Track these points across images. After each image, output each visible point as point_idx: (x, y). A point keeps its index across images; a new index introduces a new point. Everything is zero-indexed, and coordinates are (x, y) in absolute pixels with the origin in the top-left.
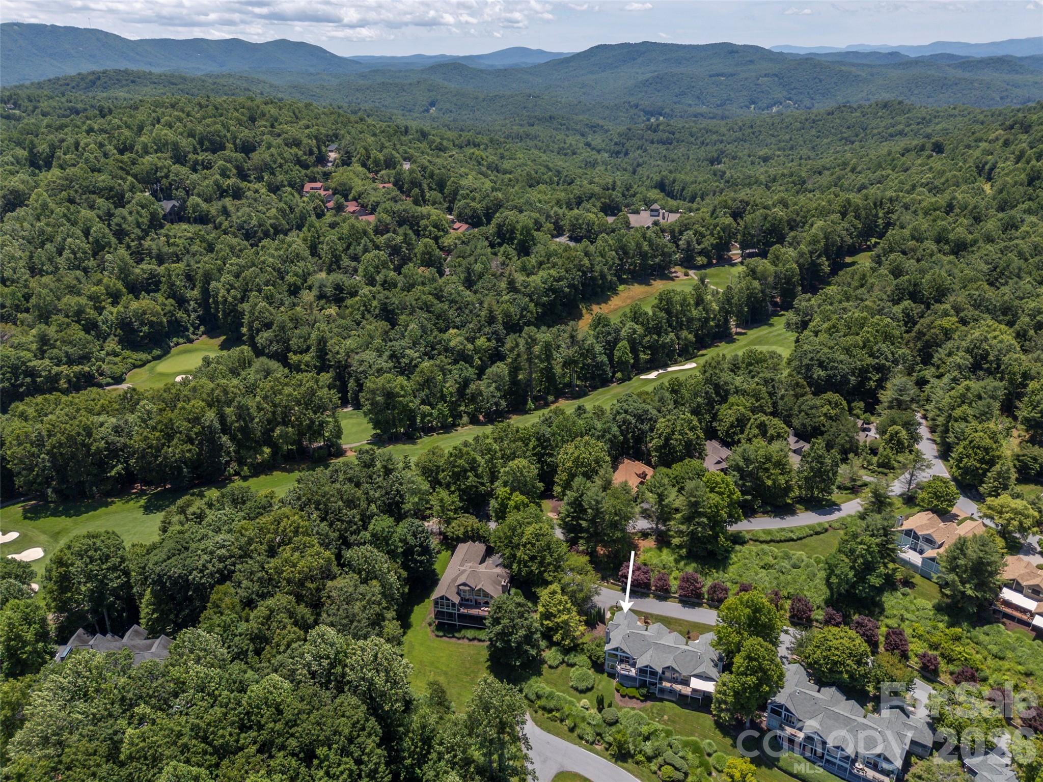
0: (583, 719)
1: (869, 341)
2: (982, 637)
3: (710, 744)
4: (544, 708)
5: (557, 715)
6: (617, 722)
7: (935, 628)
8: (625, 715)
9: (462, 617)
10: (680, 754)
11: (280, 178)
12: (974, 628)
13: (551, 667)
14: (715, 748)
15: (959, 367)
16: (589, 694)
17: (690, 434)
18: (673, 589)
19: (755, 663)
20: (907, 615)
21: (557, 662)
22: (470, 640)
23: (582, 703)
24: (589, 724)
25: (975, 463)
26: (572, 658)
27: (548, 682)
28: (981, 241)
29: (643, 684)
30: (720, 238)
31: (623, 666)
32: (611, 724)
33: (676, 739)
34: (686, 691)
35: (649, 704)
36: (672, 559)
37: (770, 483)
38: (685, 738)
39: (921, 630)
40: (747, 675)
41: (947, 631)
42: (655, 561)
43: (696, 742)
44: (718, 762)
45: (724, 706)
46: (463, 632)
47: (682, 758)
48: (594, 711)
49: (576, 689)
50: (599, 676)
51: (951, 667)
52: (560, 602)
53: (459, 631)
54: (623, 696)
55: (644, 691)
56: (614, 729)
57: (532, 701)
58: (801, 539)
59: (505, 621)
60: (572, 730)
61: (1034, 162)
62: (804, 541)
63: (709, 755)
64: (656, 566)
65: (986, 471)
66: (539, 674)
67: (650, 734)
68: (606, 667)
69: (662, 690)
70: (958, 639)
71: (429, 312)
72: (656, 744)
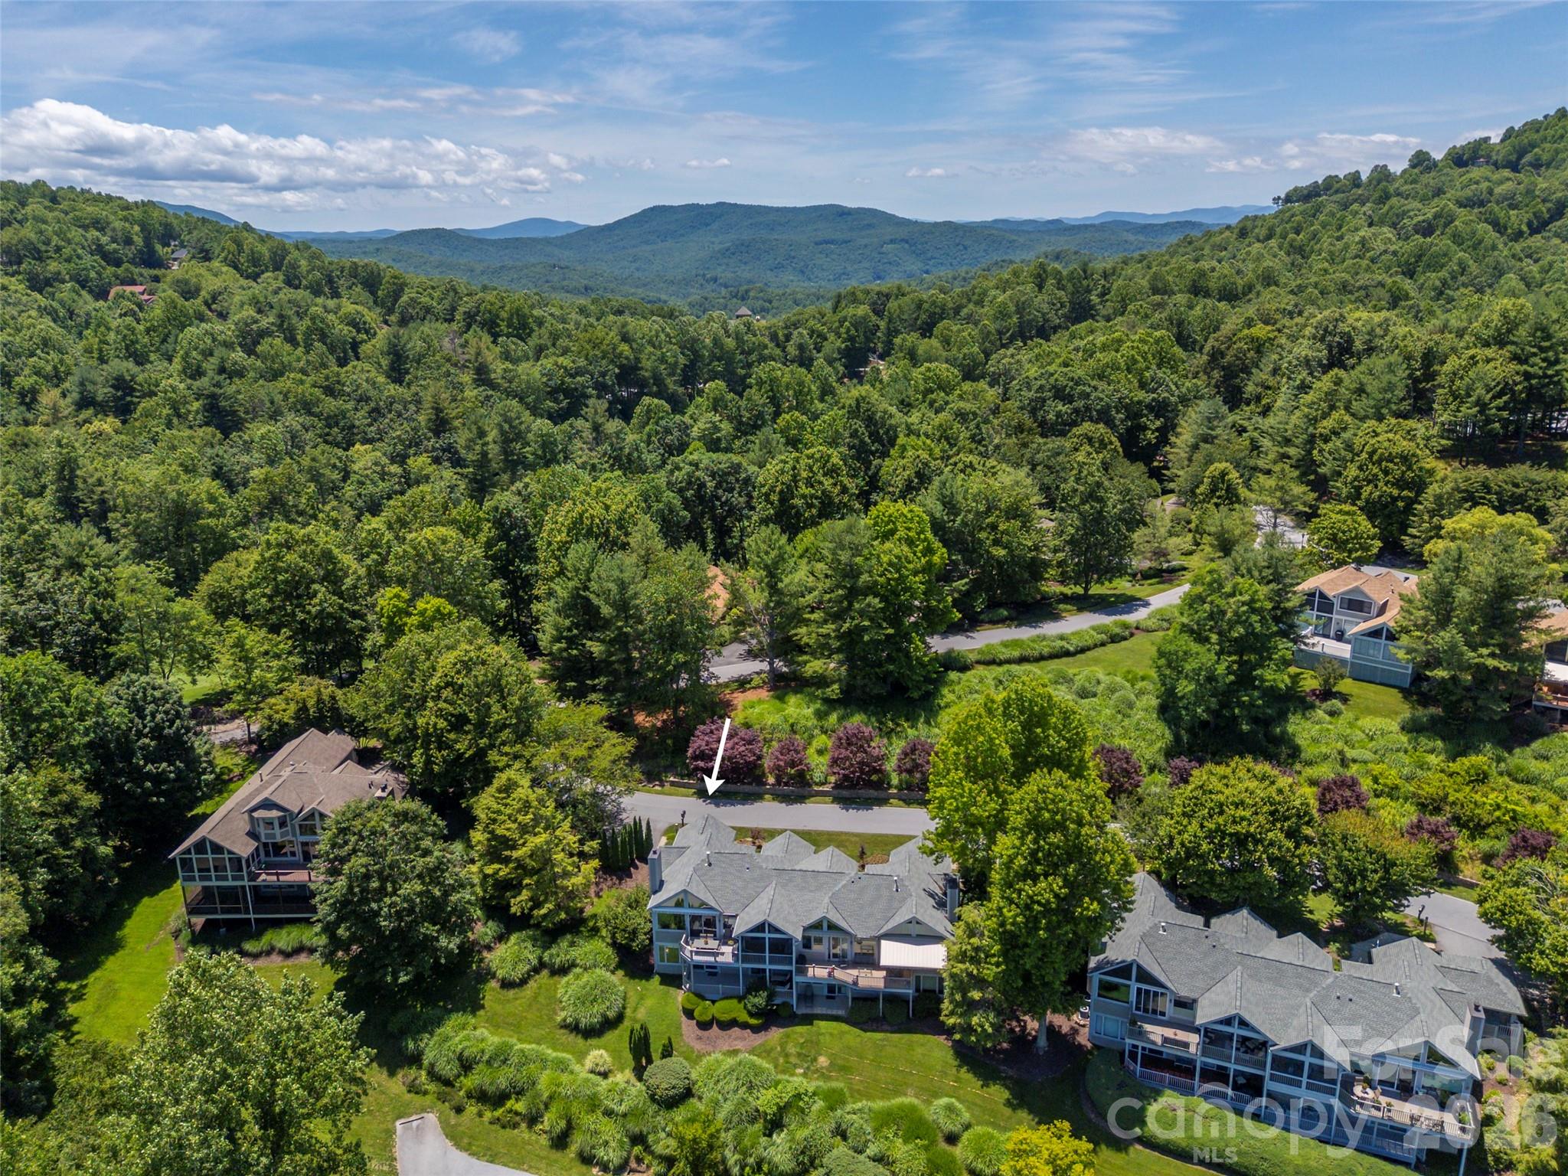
0: (593, 1104)
1: (1135, 362)
2: (1535, 767)
3: (950, 1109)
4: (482, 1097)
5: (520, 1106)
6: (688, 1093)
7: (1423, 766)
8: (710, 1072)
9: (265, 898)
10: (872, 1150)
11: (53, 266)
12: (1510, 751)
13: (507, 984)
14: (966, 1116)
15: (1307, 362)
16: (611, 1036)
17: (827, 482)
18: (817, 776)
19: (1055, 838)
20: (1350, 753)
21: (522, 968)
22: (287, 955)
23: (589, 1063)
24: (609, 1113)
25: (1388, 489)
26: (561, 951)
27: (495, 1025)
28: (1259, 287)
29: (757, 982)
30: (851, 339)
31: (699, 943)
32: (671, 1102)
33: (856, 1113)
34: (872, 980)
35: (775, 1034)
36: (809, 712)
37: (1000, 552)
38: (879, 1105)
39: (1392, 776)
40: (1035, 879)
41: (1454, 767)
42: (771, 719)
43: (913, 1108)
44: (979, 1152)
45: (976, 995)
46: (270, 937)
47: (879, 1159)
48: (623, 1077)
49: (574, 1028)
50: (638, 986)
51: (1484, 845)
52: (527, 805)
53: (257, 935)
54: (704, 1026)
55: (759, 1000)
56: (679, 1114)
57: (448, 1083)
58: (1083, 650)
59: (359, 862)
60: (560, 1141)
61: (1292, 236)
62: (1089, 654)
63: (952, 1139)
64: (774, 728)
65: (1411, 503)
66: (474, 1005)
67: (782, 1110)
68: (655, 960)
69: (808, 994)
70: (1480, 778)
71: (310, 413)
72: (802, 1134)
